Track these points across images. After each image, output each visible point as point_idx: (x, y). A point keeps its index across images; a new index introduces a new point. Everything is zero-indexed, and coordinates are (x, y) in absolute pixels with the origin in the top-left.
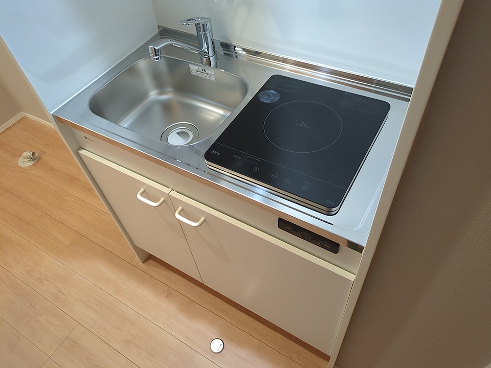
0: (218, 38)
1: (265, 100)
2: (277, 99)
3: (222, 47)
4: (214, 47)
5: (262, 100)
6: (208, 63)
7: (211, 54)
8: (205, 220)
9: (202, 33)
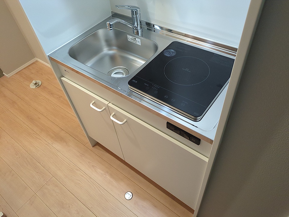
0: (144, 20)
1: (167, 54)
2: (174, 54)
3: (147, 25)
4: (141, 24)
5: (165, 54)
6: (137, 33)
7: (139, 28)
8: (127, 121)
9: (135, 16)
